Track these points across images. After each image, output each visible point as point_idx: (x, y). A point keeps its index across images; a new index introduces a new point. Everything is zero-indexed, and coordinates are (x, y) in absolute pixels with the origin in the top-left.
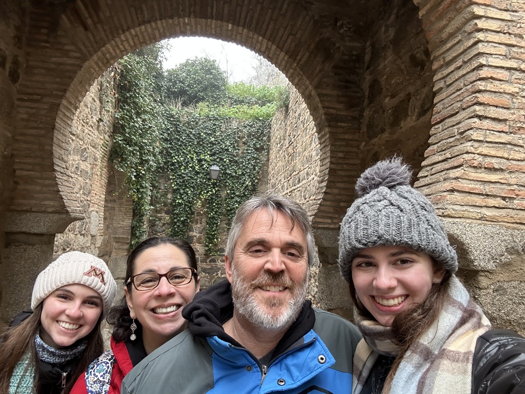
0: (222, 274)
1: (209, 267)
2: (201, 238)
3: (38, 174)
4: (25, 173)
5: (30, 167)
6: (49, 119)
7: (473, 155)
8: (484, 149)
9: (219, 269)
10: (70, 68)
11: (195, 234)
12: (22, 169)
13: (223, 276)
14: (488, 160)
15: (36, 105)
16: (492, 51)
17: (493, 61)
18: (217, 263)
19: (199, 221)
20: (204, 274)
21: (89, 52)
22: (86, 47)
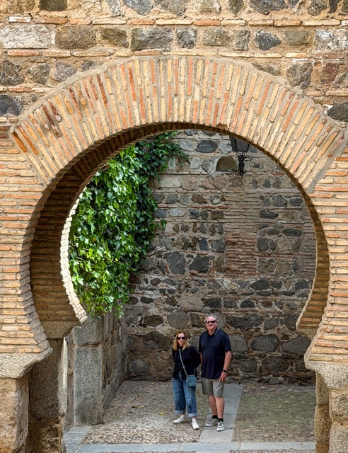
0: (266, 329)
1: (241, 316)
2: (222, 262)
3: (50, 288)
4: (41, 287)
5: (45, 282)
6: (55, 238)
7: (326, 326)
8: (334, 322)
9: (261, 319)
10: (69, 190)
11: (210, 254)
12: (38, 284)
13: (269, 332)
14: (336, 328)
15: (44, 227)
16: (339, 265)
17: (339, 271)
18: (257, 309)
19: (217, 229)
20: (233, 328)
21: (83, 173)
22: (81, 170)
